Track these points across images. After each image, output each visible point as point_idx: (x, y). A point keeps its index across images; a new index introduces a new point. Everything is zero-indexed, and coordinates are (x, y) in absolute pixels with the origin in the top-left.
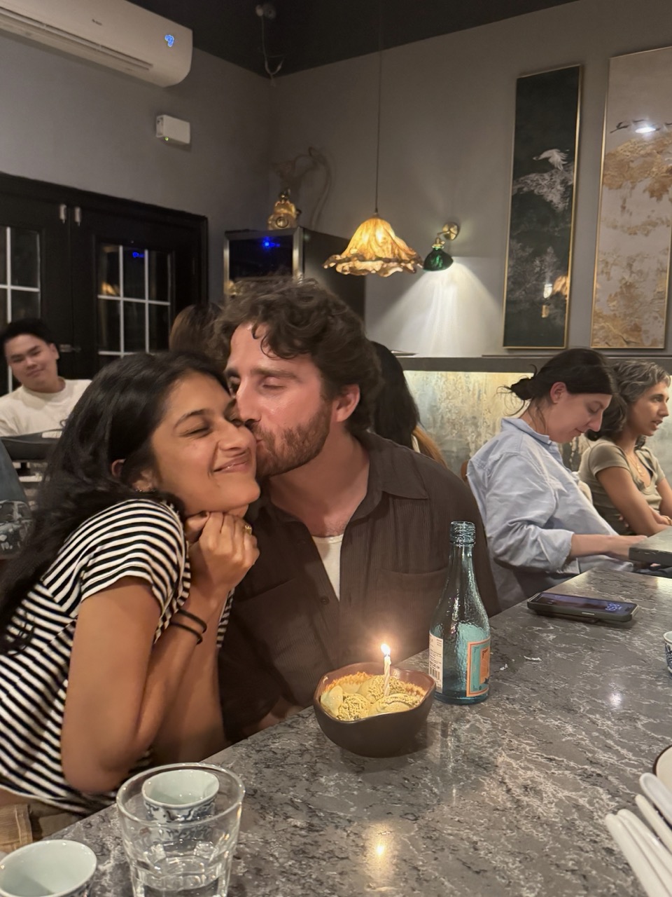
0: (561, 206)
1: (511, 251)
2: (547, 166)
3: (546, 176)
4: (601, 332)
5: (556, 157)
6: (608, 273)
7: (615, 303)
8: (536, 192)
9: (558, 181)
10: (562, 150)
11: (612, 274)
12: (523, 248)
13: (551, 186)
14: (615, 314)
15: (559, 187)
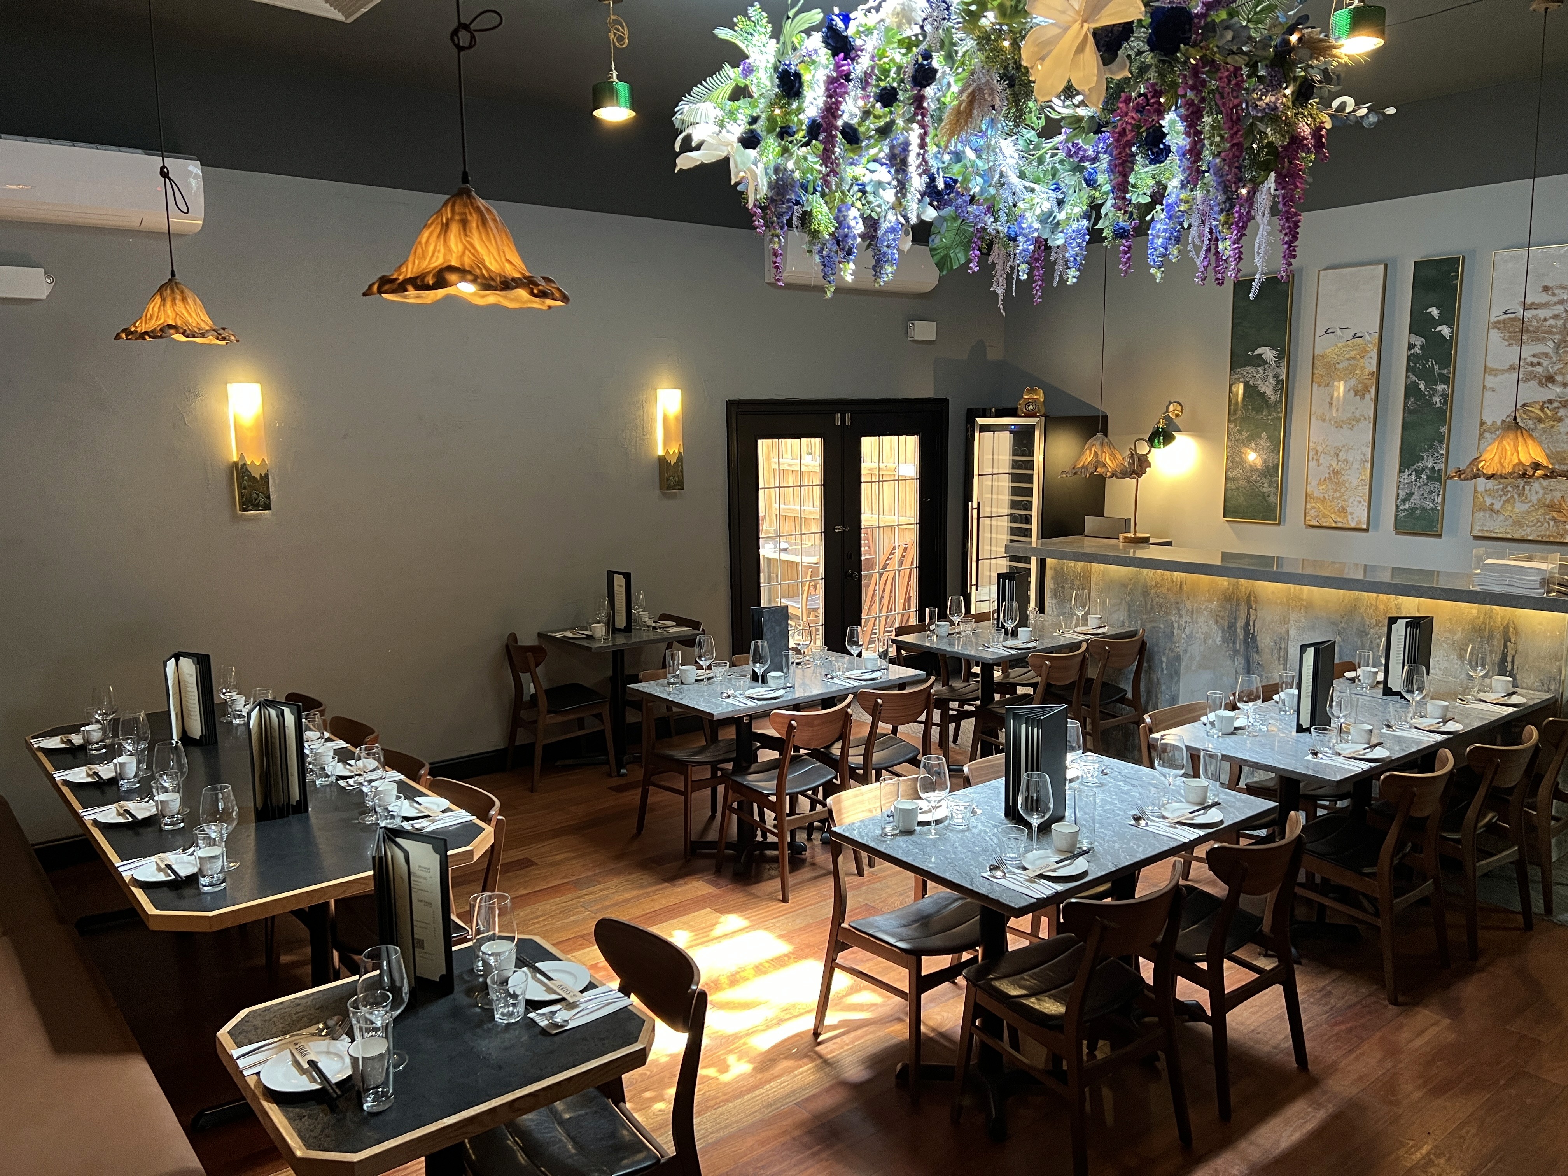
0: (1273, 397)
1: (1229, 434)
2: (1260, 361)
3: (1260, 369)
4: (1313, 511)
5: (1268, 353)
6: (1318, 460)
7: (1324, 487)
8: (1251, 383)
9: (1271, 375)
10: (1274, 348)
11: (1321, 461)
12: (1240, 432)
13: (1265, 379)
14: (1324, 497)
15: (1271, 380)
